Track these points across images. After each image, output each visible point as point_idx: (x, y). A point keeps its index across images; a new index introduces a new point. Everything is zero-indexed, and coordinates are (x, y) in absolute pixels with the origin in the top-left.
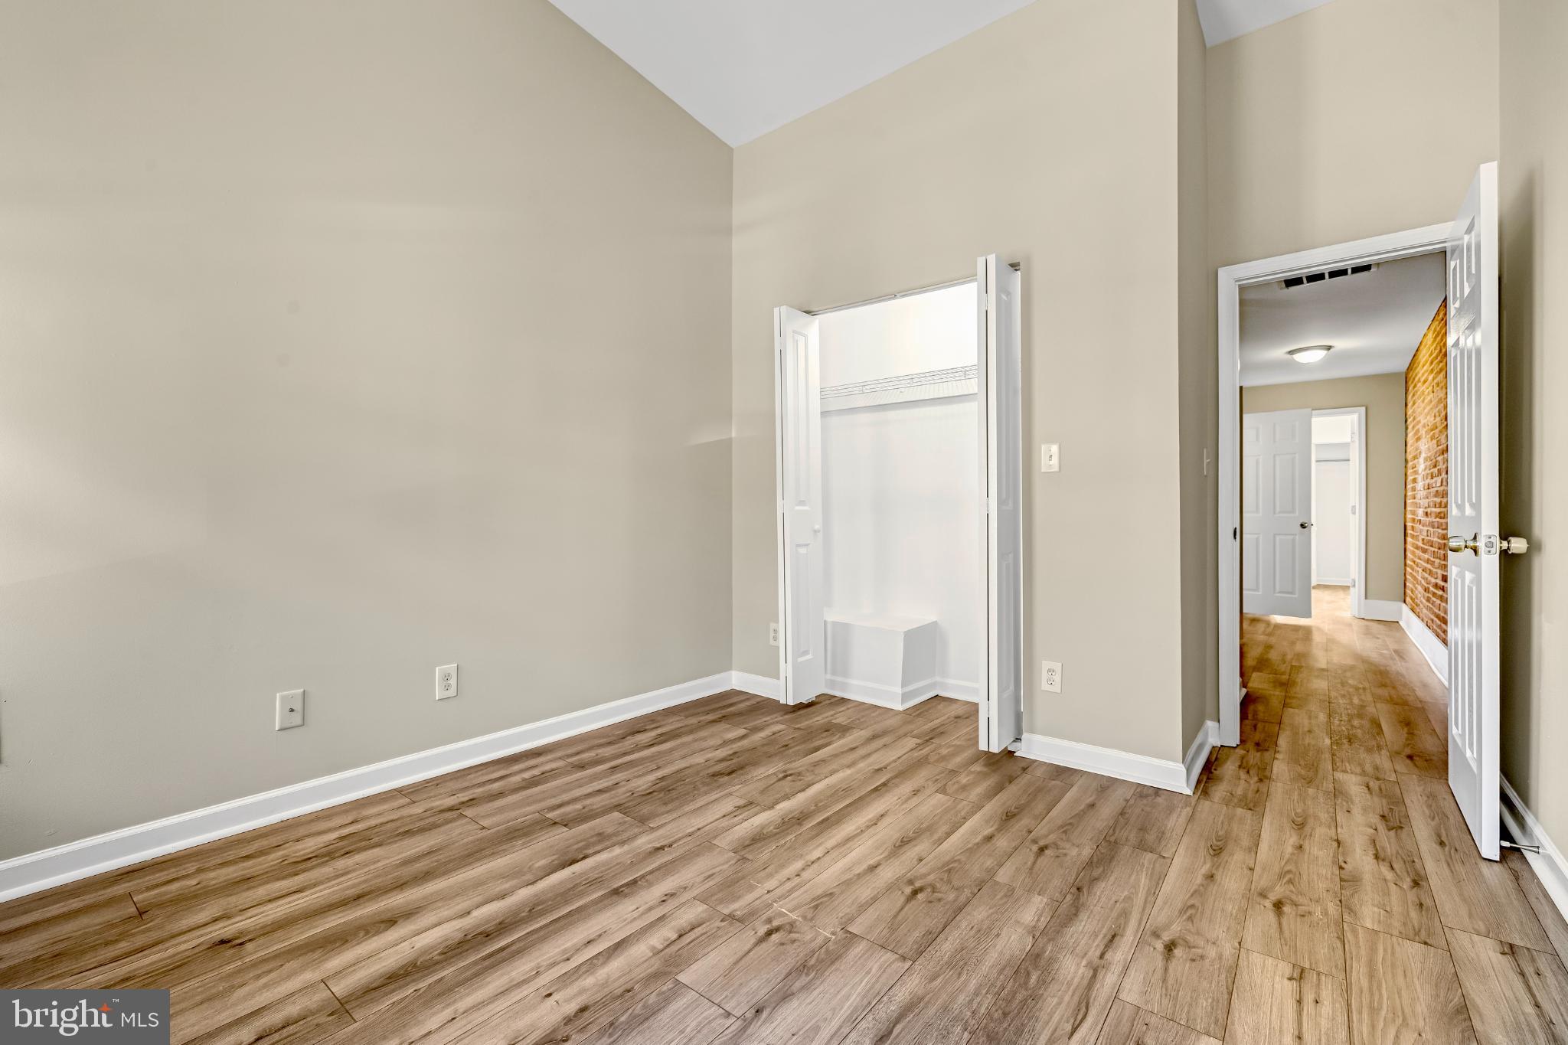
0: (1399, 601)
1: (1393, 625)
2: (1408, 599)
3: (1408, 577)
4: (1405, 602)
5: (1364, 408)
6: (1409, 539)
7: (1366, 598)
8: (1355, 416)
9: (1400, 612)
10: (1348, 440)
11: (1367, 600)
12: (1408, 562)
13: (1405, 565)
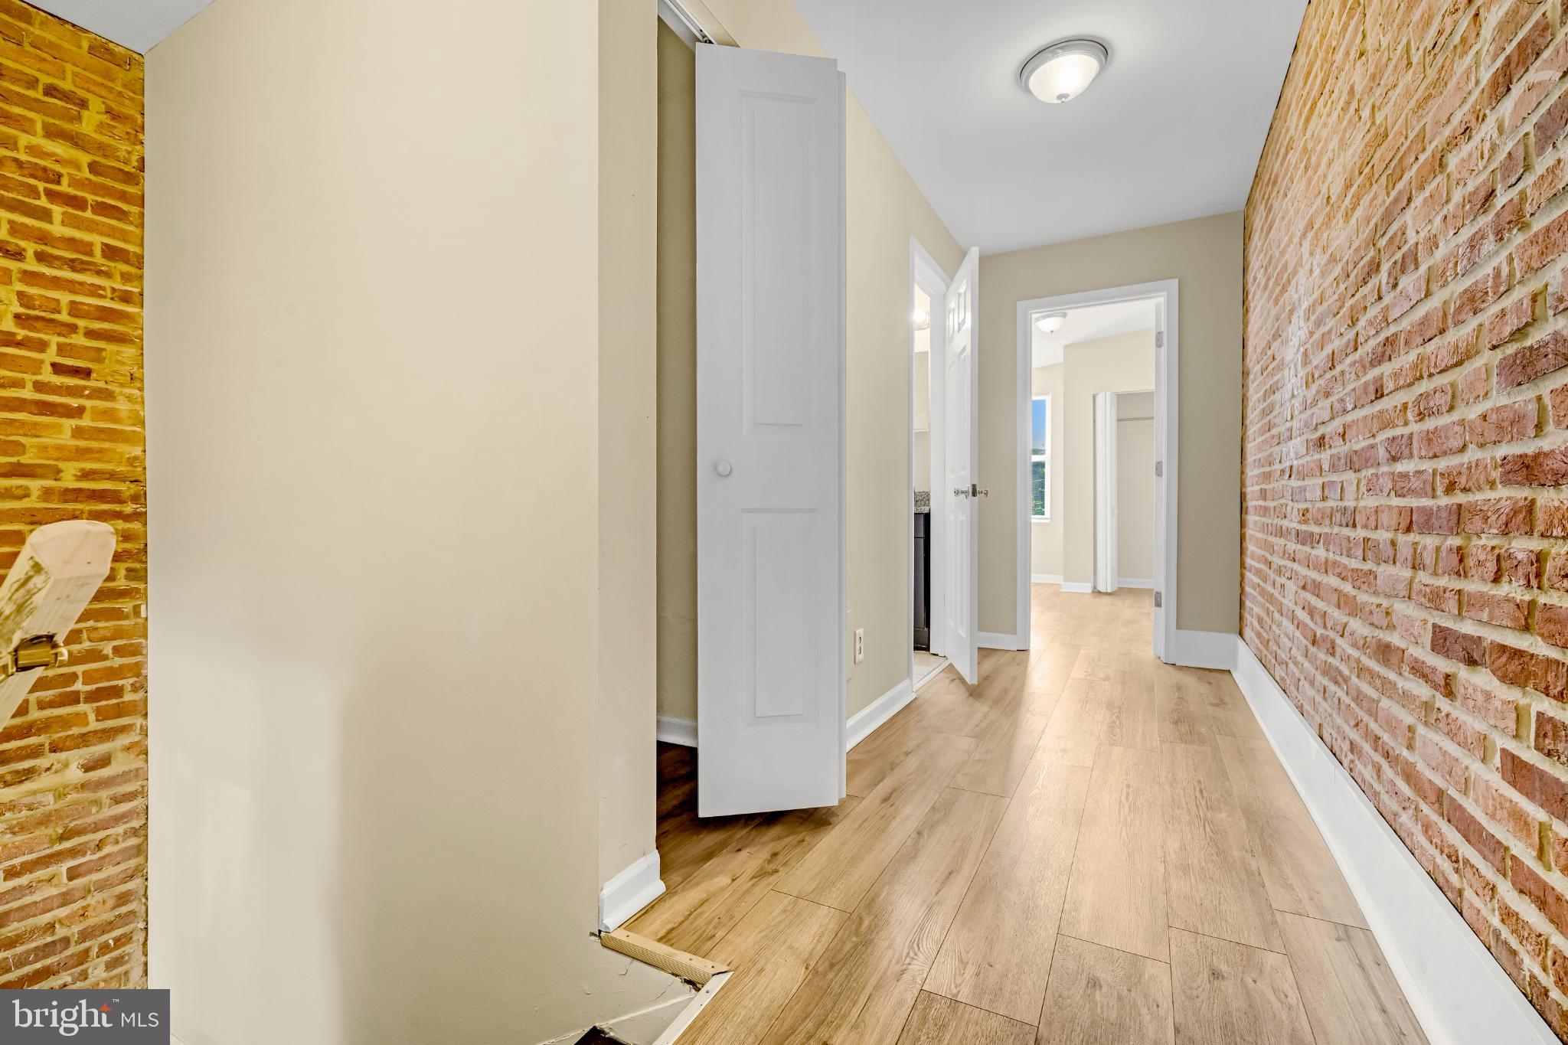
0: (1230, 632)
1: (1218, 676)
2: (1248, 633)
3: (1248, 589)
4: (1241, 634)
5: (1175, 282)
6: (1251, 518)
7: (1178, 627)
8: (1161, 300)
9: (1233, 654)
10: (1150, 386)
11: (1180, 631)
12: (1249, 561)
13: (1242, 565)
